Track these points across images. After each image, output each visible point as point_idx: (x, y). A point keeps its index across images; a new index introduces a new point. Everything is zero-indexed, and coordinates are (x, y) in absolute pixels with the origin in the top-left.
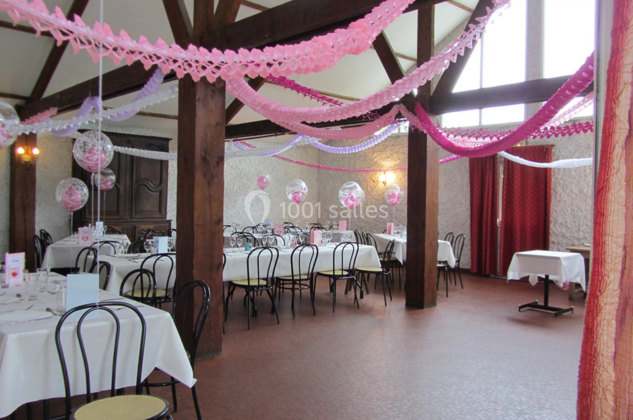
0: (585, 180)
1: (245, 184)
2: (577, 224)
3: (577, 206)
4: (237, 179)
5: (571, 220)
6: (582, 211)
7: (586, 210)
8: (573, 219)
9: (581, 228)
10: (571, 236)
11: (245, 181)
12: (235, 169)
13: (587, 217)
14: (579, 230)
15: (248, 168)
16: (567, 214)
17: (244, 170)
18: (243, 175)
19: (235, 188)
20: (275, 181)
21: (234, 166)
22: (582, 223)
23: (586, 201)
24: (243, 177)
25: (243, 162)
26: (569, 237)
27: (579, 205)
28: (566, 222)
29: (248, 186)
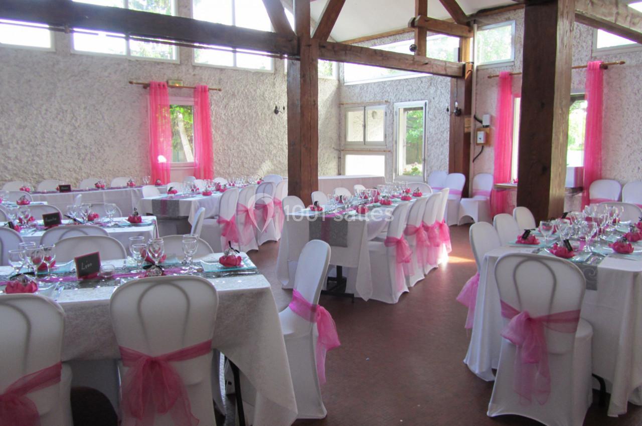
0: (232, 123)
2: (228, 161)
3: (227, 146)
5: (223, 159)
6: (231, 150)
7: (233, 149)
8: (224, 157)
9: (231, 165)
10: (224, 172)
13: (235, 155)
14: (229, 166)
16: (220, 153)
22: (231, 160)
23: (234, 141)
26: (222, 173)
27: (229, 145)
28: (220, 160)
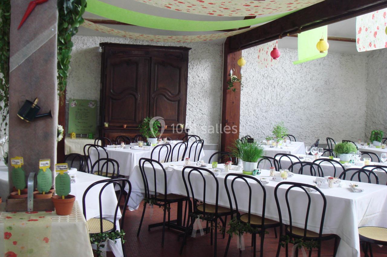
1: (278, 94)
4: (270, 89)
11: (279, 91)
12: (266, 78)
15: (282, 77)
17: (278, 79)
18: (276, 84)
19: (267, 98)
20: (314, 90)
21: (266, 75)
24: (276, 87)
25: (276, 71)
29: (281, 95)
